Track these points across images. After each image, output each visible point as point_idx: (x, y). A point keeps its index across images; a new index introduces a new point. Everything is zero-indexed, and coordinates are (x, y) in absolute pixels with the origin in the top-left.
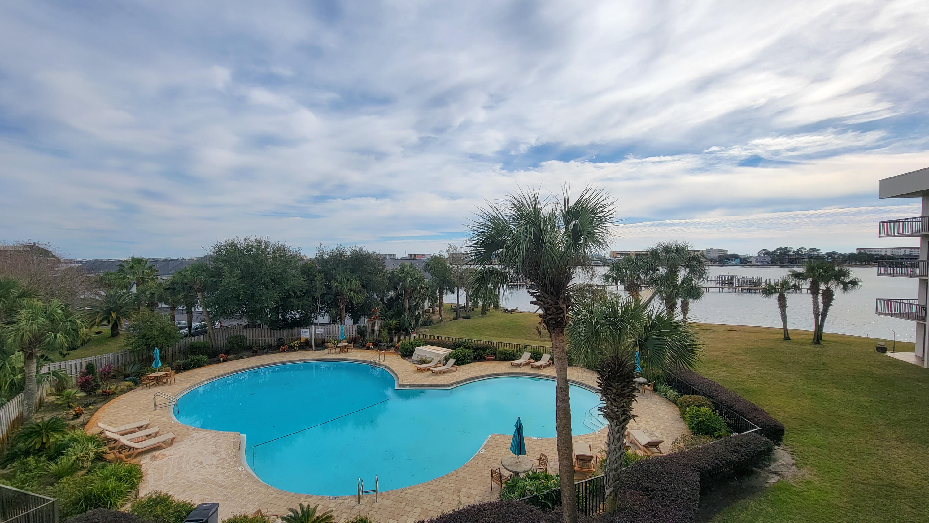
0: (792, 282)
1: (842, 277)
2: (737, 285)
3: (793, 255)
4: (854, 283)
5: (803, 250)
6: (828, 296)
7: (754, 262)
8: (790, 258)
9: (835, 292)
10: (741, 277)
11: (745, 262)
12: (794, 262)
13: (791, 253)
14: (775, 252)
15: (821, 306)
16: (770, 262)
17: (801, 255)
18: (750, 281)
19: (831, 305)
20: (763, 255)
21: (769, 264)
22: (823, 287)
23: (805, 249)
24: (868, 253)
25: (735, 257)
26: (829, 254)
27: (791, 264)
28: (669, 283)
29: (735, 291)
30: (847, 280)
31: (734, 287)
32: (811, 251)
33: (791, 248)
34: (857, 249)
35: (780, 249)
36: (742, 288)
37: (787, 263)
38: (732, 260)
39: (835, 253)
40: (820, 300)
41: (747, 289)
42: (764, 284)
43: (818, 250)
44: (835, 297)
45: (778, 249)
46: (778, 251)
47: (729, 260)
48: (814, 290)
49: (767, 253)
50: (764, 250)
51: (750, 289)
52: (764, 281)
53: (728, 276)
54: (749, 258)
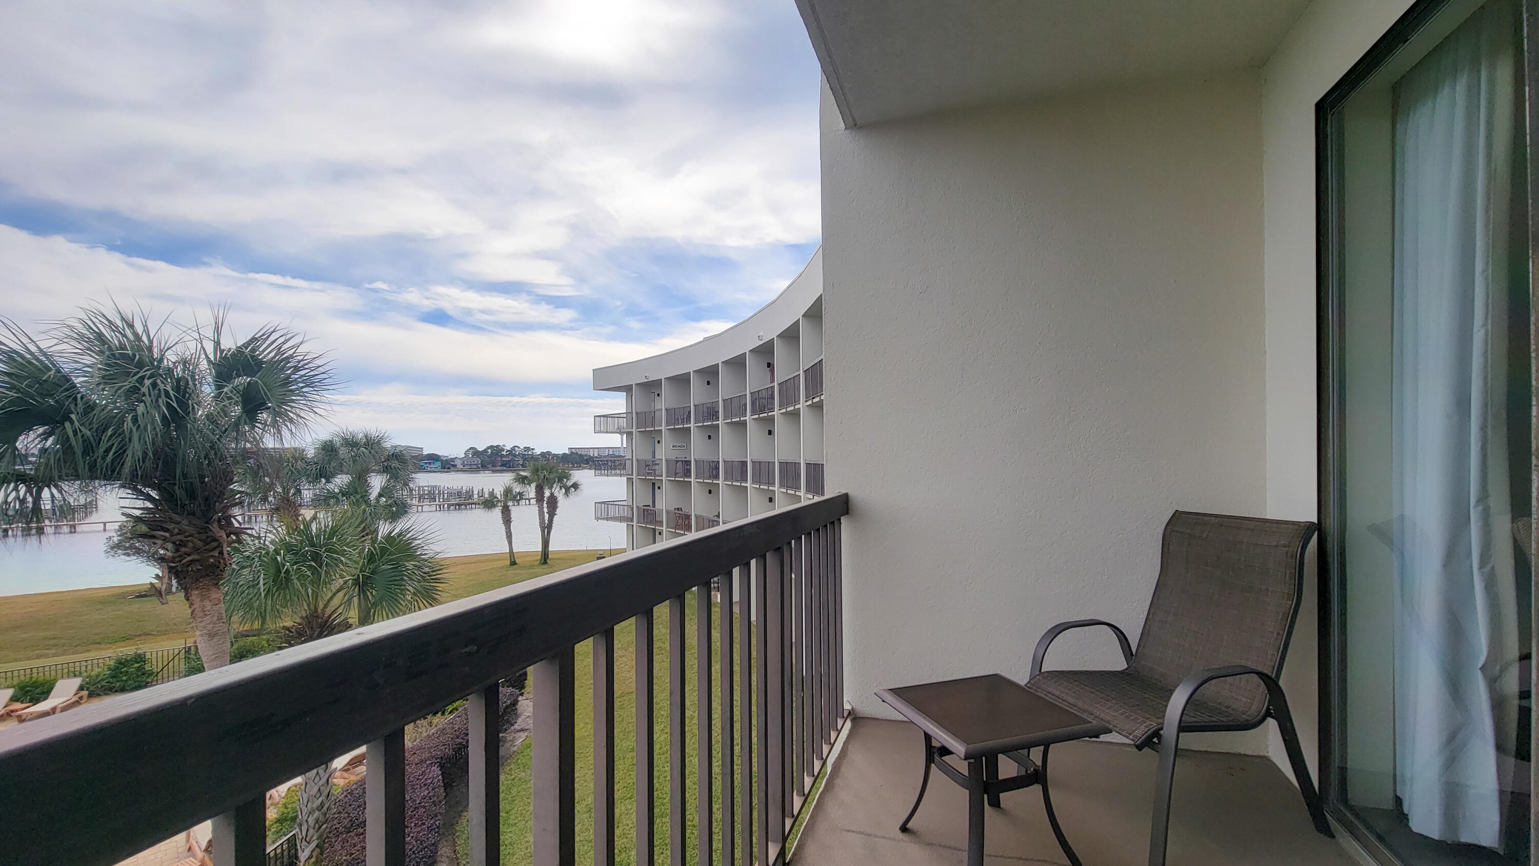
0: (517, 488)
1: (565, 480)
2: (441, 500)
3: (506, 456)
4: (576, 486)
5: (516, 449)
6: (553, 503)
7: (460, 466)
8: (504, 459)
9: (559, 499)
10: (446, 488)
11: (448, 466)
12: (508, 466)
13: (504, 453)
14: (485, 451)
15: (547, 516)
16: (480, 466)
17: (515, 455)
18: (459, 494)
19: (556, 514)
20: (471, 456)
21: (479, 468)
22: (547, 493)
23: (519, 448)
24: (579, 453)
25: (433, 458)
26: (543, 455)
27: (505, 468)
28: (358, 496)
29: (440, 508)
30: (569, 484)
31: (437, 503)
32: (525, 451)
33: (504, 445)
34: (569, 448)
35: (491, 447)
36: (448, 504)
37: (500, 466)
38: (429, 463)
39: (549, 453)
40: (546, 510)
41: (456, 504)
42: (476, 496)
43: (533, 449)
44: (559, 505)
45: (488, 448)
46: (489, 451)
47: (426, 463)
48: (540, 498)
49: (475, 452)
50: (471, 448)
51: (459, 505)
52: (476, 492)
53: (428, 487)
54: (453, 460)
